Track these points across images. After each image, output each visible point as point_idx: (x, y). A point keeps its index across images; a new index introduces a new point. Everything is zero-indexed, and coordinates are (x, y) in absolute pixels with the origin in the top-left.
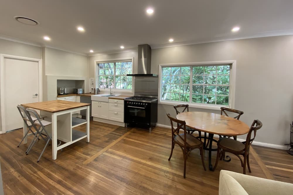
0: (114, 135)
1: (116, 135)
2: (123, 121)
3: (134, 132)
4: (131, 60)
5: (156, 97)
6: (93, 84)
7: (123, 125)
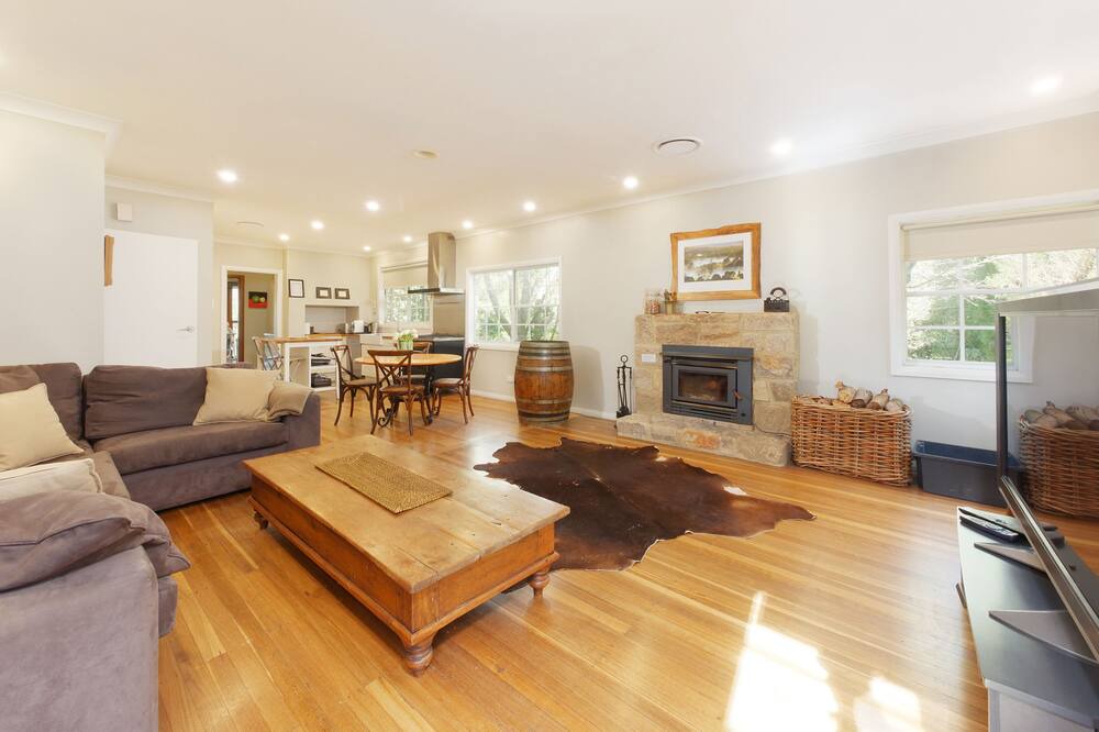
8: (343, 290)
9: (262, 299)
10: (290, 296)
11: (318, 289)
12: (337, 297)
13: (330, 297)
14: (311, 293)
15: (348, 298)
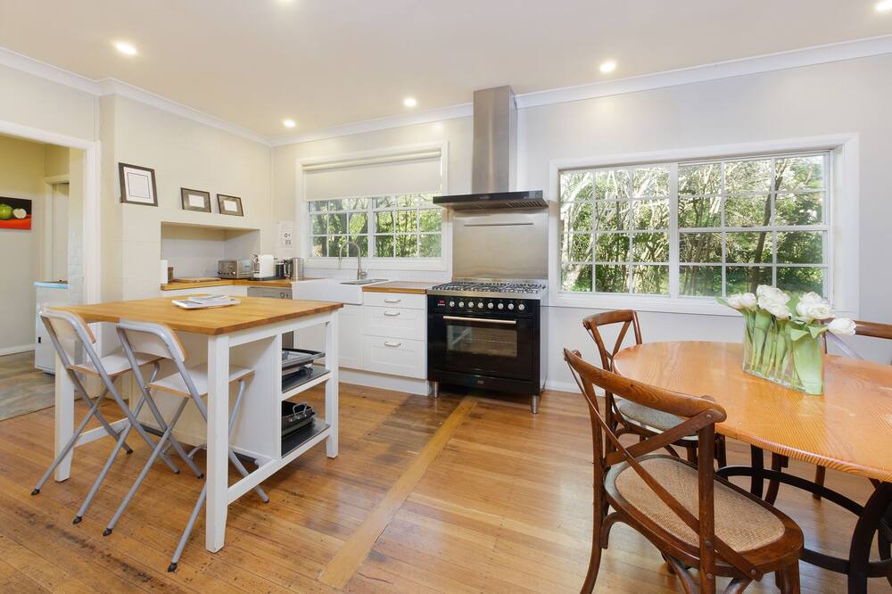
0: (403, 430)
1: (409, 427)
2: (423, 373)
3: (475, 416)
4: (440, 150)
5: (541, 282)
6: (288, 242)
7: (423, 389)
8: (234, 199)
9: (20, 213)
10: (123, 199)
11: (185, 193)
12: (221, 210)
13: (208, 209)
14: (169, 197)
15: (241, 213)
